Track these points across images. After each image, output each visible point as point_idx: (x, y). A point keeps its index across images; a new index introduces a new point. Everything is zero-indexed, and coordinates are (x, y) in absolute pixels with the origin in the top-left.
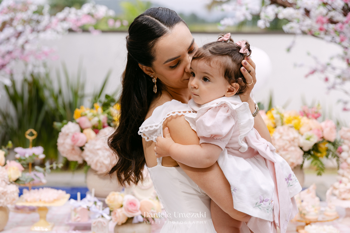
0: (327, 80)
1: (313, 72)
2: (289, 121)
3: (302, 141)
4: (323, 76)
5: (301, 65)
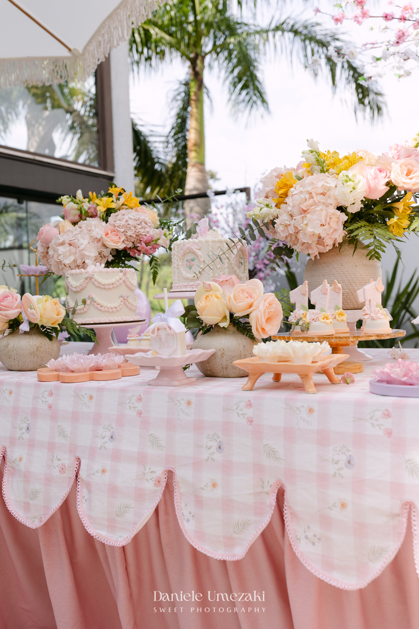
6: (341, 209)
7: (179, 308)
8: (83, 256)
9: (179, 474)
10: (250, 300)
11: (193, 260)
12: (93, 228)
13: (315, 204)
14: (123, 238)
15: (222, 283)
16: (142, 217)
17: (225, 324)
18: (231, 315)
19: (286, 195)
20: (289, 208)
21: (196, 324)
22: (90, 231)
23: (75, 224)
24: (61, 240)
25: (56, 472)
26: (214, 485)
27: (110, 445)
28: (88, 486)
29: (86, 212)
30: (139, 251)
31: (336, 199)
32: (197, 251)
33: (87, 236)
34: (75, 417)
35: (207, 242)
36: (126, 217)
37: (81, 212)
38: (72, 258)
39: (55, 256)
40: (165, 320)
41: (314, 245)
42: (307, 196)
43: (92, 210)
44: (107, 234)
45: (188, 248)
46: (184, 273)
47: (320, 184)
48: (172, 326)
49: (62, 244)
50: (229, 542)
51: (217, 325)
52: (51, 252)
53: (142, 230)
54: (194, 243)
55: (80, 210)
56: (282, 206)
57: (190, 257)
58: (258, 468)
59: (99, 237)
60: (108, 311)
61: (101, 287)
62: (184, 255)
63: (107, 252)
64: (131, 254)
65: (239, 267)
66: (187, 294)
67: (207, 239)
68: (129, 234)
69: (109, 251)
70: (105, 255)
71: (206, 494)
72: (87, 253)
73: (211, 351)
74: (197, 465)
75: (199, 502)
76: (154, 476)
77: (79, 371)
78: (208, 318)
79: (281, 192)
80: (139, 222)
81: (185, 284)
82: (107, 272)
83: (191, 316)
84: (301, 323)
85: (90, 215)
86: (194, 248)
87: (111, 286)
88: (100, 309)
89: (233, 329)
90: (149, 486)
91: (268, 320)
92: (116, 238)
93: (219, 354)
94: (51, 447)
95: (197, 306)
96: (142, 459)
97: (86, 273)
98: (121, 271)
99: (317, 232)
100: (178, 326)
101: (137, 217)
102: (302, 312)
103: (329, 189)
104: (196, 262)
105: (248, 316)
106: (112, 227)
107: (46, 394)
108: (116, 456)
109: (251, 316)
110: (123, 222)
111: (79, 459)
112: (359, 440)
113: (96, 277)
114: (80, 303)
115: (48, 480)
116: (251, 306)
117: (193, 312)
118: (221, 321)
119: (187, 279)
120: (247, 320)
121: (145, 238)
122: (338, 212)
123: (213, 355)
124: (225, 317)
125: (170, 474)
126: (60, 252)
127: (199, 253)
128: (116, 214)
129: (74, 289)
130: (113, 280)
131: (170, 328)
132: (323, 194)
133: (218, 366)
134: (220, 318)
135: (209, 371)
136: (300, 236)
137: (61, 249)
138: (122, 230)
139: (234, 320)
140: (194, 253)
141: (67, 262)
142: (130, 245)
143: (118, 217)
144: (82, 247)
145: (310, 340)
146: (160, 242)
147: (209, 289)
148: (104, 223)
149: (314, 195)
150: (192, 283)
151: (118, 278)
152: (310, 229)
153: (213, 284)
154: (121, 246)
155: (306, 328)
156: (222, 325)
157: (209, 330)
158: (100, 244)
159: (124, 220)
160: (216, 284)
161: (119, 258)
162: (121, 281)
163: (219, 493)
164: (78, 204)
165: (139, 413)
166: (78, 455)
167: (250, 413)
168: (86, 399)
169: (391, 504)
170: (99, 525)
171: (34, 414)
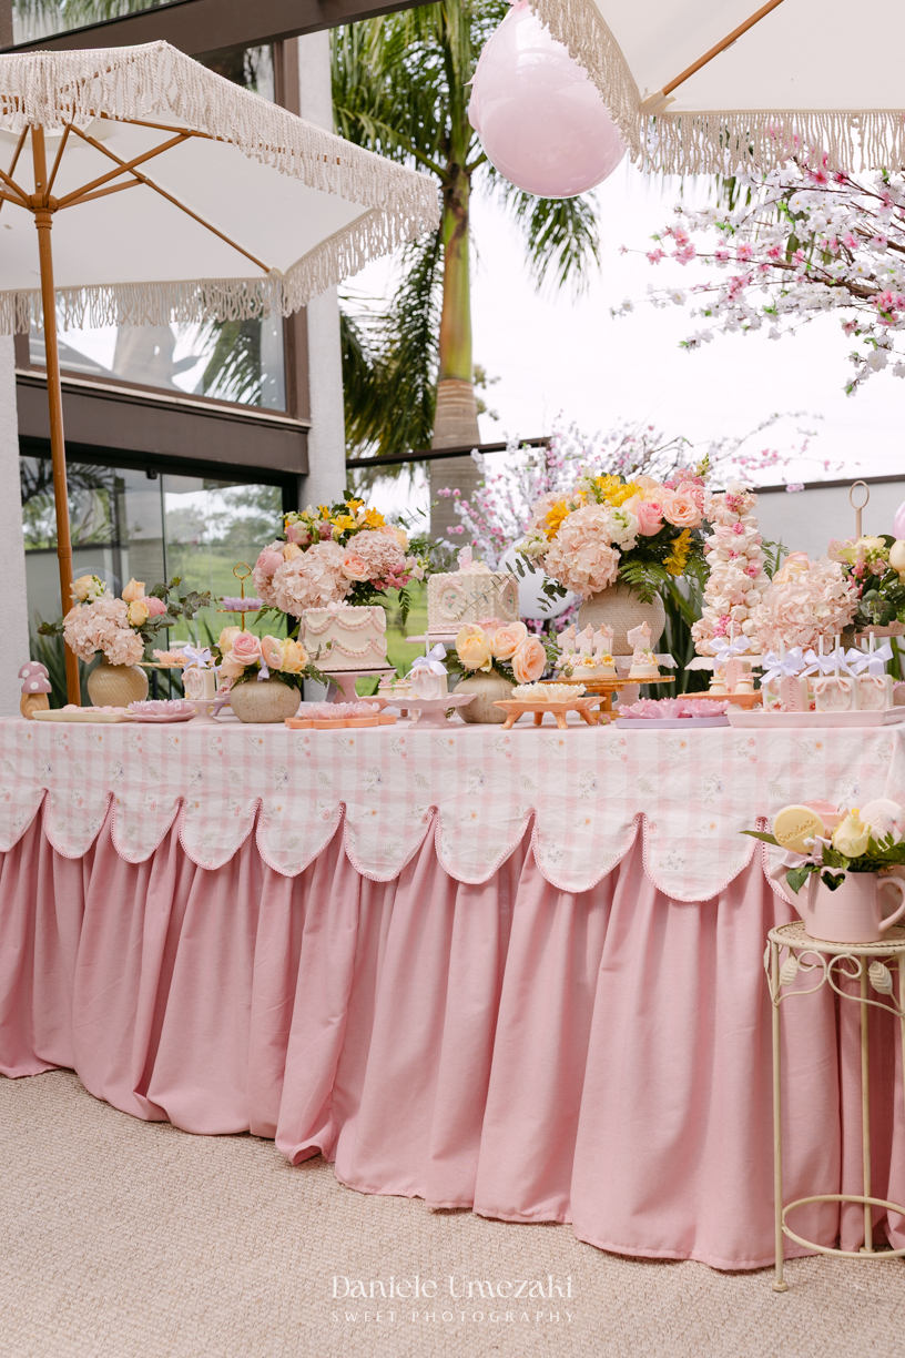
6: (614, 546)
7: (440, 651)
8: (318, 590)
9: (443, 808)
10: (512, 644)
11: (453, 597)
12: (330, 555)
13: (585, 541)
14: (367, 568)
15: (484, 627)
16: (390, 542)
17: (487, 669)
18: (494, 660)
19: (557, 527)
20: (560, 544)
21: (457, 670)
22: (325, 558)
23: (304, 547)
24: (290, 570)
25: (319, 819)
26: (473, 816)
27: (378, 788)
28: (355, 828)
29: (318, 533)
30: (387, 584)
31: (608, 535)
32: (458, 587)
33: (322, 565)
34: (337, 763)
35: (470, 576)
36: (370, 542)
37: (312, 533)
38: (304, 592)
39: (282, 590)
40: (427, 664)
41: (585, 585)
42: (578, 532)
43: (325, 530)
44: (347, 563)
45: (448, 583)
46: (442, 612)
47: (592, 519)
48: (434, 669)
49: (292, 574)
50: (478, 867)
51: (479, 670)
52: (275, 584)
53: (390, 558)
54: (456, 577)
55: (311, 530)
56: (553, 540)
57: (449, 593)
58: (515, 797)
59: (337, 566)
60: (353, 657)
61: (347, 629)
62: (444, 590)
63: (345, 585)
64: (376, 587)
65: (507, 606)
66: (446, 638)
67: (470, 572)
68: (374, 563)
69: (349, 583)
70: (345, 588)
71: (464, 825)
72: (323, 587)
73: (472, 695)
74: (461, 799)
75: (459, 832)
76: (423, 813)
77: (334, 718)
78: (469, 663)
79: (553, 523)
80: (386, 548)
81: (445, 625)
82: (353, 612)
83: (451, 660)
84: (566, 668)
85: (322, 535)
86: (455, 583)
87: (357, 628)
88: (345, 653)
89: (495, 673)
90: (418, 823)
91: (531, 665)
92: (359, 568)
93: (481, 699)
94: (313, 794)
95: (458, 651)
96: (410, 799)
97: (329, 612)
98: (369, 610)
99: (587, 572)
100: (440, 669)
101: (383, 542)
102: (568, 656)
103: (602, 524)
104: (457, 600)
105: (510, 660)
106: (353, 555)
107: (302, 741)
108: (385, 798)
109: (514, 660)
110: (367, 549)
111: (343, 805)
112: (602, 766)
113: (340, 617)
114: (324, 647)
115: (311, 827)
116: (513, 650)
117: (454, 657)
118: (483, 666)
119: (447, 619)
120: (509, 665)
121: (394, 568)
122: (610, 550)
123: (475, 700)
124: (487, 662)
125: (435, 810)
126: (289, 584)
127: (461, 589)
128: (357, 536)
129: (314, 631)
130: (360, 621)
131: (432, 671)
132: (596, 529)
133: (481, 709)
134: (482, 663)
135: (472, 717)
136: (571, 575)
137: (290, 581)
138: (367, 558)
139: (496, 665)
140: (454, 589)
141: (298, 597)
142: (376, 576)
143: (361, 542)
144: (316, 579)
145: (570, 683)
146: (413, 573)
147: (472, 632)
148: (341, 547)
149: (585, 530)
150: (452, 625)
151: (365, 617)
152: (580, 569)
153: (475, 626)
154: (364, 578)
155: (568, 674)
156: (484, 669)
157: (471, 675)
158: (338, 575)
159: (368, 546)
160: (478, 627)
161: (362, 593)
162: (369, 622)
163: (477, 821)
164: (306, 522)
165: (404, 755)
166: (342, 799)
167: (508, 748)
168: (347, 744)
169: (625, 816)
170: (369, 865)
171: (292, 762)
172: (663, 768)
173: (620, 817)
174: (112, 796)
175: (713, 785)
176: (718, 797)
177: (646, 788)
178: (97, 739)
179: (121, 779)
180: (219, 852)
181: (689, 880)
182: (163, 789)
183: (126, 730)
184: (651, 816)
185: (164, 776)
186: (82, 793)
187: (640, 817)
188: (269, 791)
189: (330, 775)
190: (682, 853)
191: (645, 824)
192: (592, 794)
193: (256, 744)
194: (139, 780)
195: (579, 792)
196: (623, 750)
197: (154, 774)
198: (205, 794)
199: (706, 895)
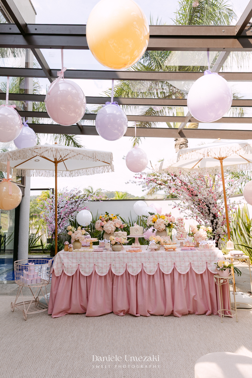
0: (179, 209)
1: (175, 207)
2: (161, 217)
3: (165, 222)
4: (178, 208)
5: (171, 205)
6: (165, 225)
9: (160, 263)
25: (138, 266)
27: (148, 261)
28: (146, 267)
34: (141, 257)
50: (168, 272)
57: (137, 230)
58: (171, 261)
71: (165, 266)
74: (163, 262)
75: (163, 267)
76: (156, 264)
90: (156, 266)
94: (137, 262)
96: (154, 262)
107: (134, 254)
108: (150, 262)
112: (184, 256)
115: (137, 267)
125: (158, 264)
163: (166, 265)
165: (152, 256)
166: (142, 263)
167: (169, 254)
168: (142, 254)
169: (188, 263)
170: (149, 272)
171: (132, 257)
172: (193, 256)
173: (188, 264)
174: (95, 265)
175: (200, 258)
176: (201, 260)
177: (191, 259)
178: (91, 255)
179: (97, 262)
180: (120, 273)
181: (199, 271)
182: (107, 263)
183: (98, 253)
184: (192, 263)
185: (107, 261)
186: (88, 264)
187: (190, 263)
188: (128, 262)
189: (140, 259)
190: (197, 267)
191: (191, 264)
192: (183, 260)
193: (125, 255)
194: (101, 262)
195: (181, 260)
196: (187, 254)
197: (104, 260)
198: (115, 263)
199: (201, 273)
